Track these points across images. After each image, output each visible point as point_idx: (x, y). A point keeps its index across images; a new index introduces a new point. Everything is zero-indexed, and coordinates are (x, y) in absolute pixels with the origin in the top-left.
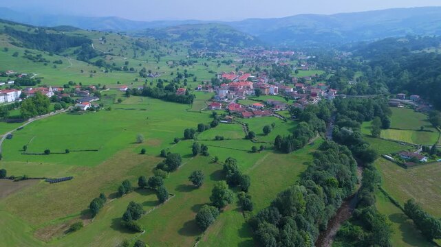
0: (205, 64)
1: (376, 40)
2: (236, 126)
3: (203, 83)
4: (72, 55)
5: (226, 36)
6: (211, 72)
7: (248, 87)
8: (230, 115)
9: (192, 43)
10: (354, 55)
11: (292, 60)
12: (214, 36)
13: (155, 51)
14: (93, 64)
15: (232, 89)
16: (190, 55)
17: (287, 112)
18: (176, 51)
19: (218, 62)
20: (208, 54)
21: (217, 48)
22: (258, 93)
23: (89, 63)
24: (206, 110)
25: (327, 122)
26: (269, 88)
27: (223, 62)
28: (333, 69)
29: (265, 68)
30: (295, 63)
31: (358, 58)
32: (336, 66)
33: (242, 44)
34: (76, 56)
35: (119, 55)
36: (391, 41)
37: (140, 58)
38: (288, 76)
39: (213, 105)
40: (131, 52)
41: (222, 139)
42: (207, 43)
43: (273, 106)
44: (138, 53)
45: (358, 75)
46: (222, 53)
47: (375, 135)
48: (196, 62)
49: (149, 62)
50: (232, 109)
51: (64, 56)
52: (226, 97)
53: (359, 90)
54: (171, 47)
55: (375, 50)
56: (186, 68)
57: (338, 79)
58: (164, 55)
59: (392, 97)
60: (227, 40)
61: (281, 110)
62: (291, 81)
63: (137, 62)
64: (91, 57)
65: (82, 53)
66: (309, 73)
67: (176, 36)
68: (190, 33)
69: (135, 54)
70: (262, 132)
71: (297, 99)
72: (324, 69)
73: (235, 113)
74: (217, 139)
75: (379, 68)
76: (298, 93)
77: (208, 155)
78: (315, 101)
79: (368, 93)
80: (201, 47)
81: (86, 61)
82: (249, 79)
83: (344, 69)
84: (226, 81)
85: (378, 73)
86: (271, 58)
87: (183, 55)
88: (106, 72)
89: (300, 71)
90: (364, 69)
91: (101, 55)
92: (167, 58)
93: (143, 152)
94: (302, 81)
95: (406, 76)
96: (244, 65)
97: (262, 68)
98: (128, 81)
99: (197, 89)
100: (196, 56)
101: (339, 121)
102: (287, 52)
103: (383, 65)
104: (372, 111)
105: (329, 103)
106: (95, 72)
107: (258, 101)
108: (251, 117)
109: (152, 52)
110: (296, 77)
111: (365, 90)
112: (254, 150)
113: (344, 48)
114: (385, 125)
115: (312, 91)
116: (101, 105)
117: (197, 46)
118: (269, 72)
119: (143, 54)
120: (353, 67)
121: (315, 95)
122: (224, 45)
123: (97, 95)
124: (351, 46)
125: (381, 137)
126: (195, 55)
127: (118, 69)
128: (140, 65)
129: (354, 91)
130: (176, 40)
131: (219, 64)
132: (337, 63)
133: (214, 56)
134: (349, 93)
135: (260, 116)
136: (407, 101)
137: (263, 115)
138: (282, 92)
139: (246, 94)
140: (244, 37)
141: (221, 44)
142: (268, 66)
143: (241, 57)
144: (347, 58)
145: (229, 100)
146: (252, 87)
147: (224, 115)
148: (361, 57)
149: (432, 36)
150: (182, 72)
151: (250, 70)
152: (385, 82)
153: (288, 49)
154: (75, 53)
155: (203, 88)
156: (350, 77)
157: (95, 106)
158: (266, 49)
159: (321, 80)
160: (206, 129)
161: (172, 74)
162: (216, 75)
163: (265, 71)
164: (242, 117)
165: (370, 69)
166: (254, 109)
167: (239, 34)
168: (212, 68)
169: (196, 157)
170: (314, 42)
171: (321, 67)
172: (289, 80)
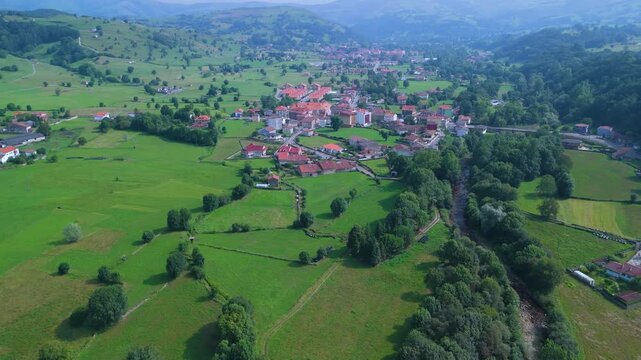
0: (262, 71)
1: (528, 32)
2: (282, 196)
3: (247, 104)
4: (44, 55)
5: (302, 26)
6: (267, 84)
7: (322, 113)
8: (277, 169)
9: (250, 36)
10: (496, 57)
11: (401, 63)
12: (284, 27)
13: (185, 49)
14: (74, 70)
15: (293, 116)
16: (242, 55)
17: (383, 161)
18: (220, 50)
19: (283, 67)
20: (271, 55)
21: (287, 44)
22: (336, 124)
23: (69, 69)
24: (235, 160)
25: (454, 183)
26: (355, 114)
27: (291, 68)
28: (464, 78)
29: (358, 78)
30: (404, 68)
31: (502, 61)
32: (469, 73)
33: (326, 38)
34: (50, 58)
35: (122, 57)
36: (552, 34)
37: (158, 60)
38: (390, 92)
39: (251, 148)
40: (144, 51)
41: (245, 230)
42: (271, 37)
43: (359, 149)
44: (156, 53)
45: (505, 88)
46: (293, 52)
47: (546, 215)
48: (248, 67)
49: (170, 68)
50: (284, 158)
51: (29, 58)
52: (280, 132)
53: (510, 118)
54: (214, 44)
55: (528, 48)
56: (229, 77)
57: (473, 98)
58: (200, 57)
59: (565, 130)
60: (304, 32)
61: (373, 158)
62: (396, 100)
63: (149, 67)
64: (74, 60)
65: (61, 54)
66: (425, 86)
67: (226, 26)
68: (248, 21)
69: (150, 55)
70: (328, 210)
71: (404, 135)
72: (449, 79)
73: (286, 166)
74: (235, 229)
75: (537, 78)
76: (405, 123)
77: (202, 277)
78: (434, 139)
79: (523, 121)
80: (263, 43)
81: (64, 67)
82: (327, 98)
83: (481, 79)
84: (287, 101)
85: (537, 88)
86: (369, 60)
87: (232, 56)
88: (91, 85)
89: (411, 83)
90: (513, 79)
91: (93, 56)
92: (205, 60)
93: (62, 270)
94: (413, 100)
95: (586, 93)
96: (325, 72)
97: (351, 78)
98: (120, 101)
99: (233, 115)
100: (250, 57)
101: (476, 185)
102: (395, 52)
103: (544, 72)
104: (536, 161)
105: (458, 145)
106: (69, 85)
107: (335, 138)
108: (315, 175)
109: (181, 51)
110: (404, 93)
111: (519, 117)
112: (303, 261)
113: (479, 45)
114: (564, 192)
115: (429, 120)
116: (41, 152)
117: (257, 41)
118: (361, 84)
119: (164, 54)
120: (495, 75)
121: (434, 127)
122: (299, 40)
123: (43, 130)
124: (491, 42)
125: (559, 219)
126: (249, 55)
127: (112, 81)
128: (154, 72)
129: (500, 119)
130: (224, 33)
131: (285, 71)
132: (470, 69)
133: (279, 57)
134: (492, 122)
135: (333, 172)
136: (592, 138)
137: (339, 170)
138: (378, 121)
139: (316, 125)
140: (330, 28)
141: (294, 38)
142: (362, 74)
143: (322, 59)
144: (487, 60)
145: (285, 136)
146: (329, 112)
147: (265, 172)
148: (508, 58)
149: (613, 26)
150: (218, 85)
151: (332, 81)
152: (551, 101)
153: (396, 47)
154: (49, 52)
155: (244, 114)
156: (492, 93)
157: (28, 154)
158: (363, 46)
159: (444, 99)
160: (221, 204)
161: (201, 88)
162: (275, 90)
163: (356, 82)
164: (298, 174)
165: (522, 79)
166: (324, 156)
167: (322, 23)
168: (272, 77)
169: (174, 282)
170: (436, 36)
171: (445, 75)
172: (393, 99)
